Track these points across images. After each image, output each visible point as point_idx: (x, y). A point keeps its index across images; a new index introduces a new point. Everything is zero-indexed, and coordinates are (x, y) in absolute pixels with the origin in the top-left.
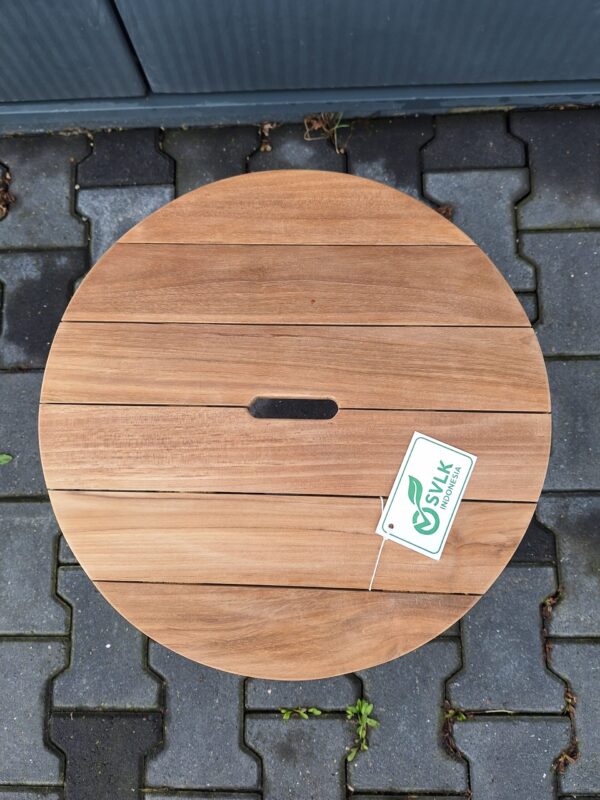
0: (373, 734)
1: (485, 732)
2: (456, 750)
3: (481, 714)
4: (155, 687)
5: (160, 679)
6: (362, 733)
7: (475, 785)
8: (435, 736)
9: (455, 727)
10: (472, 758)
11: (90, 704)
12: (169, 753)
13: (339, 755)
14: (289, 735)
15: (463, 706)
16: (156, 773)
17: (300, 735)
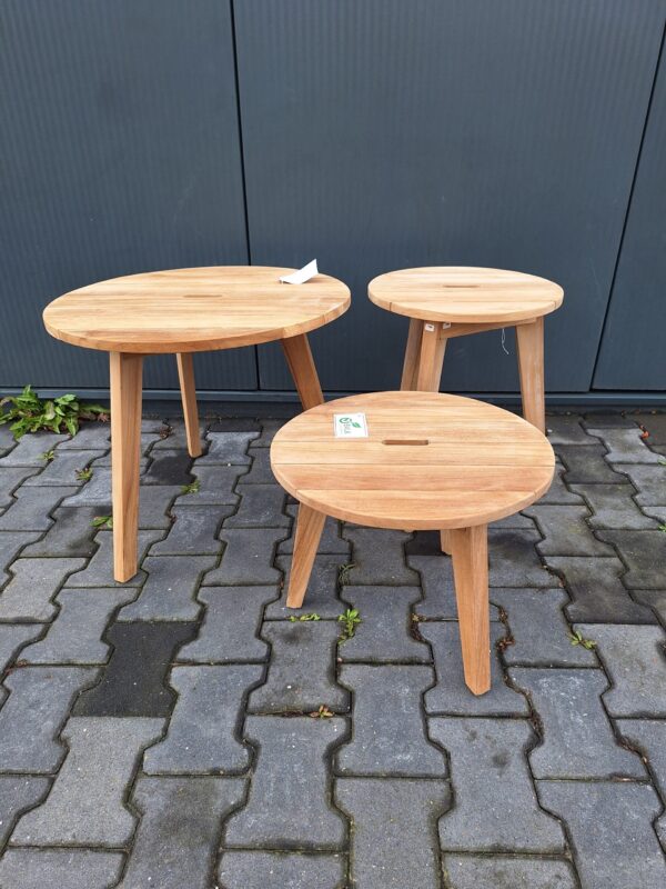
0: (358, 629)
1: (442, 627)
2: (421, 637)
3: (439, 620)
4: (199, 608)
5: (203, 605)
6: (350, 626)
7: (437, 657)
8: (404, 630)
9: (420, 624)
10: (433, 641)
11: (146, 618)
12: (199, 641)
13: (333, 639)
14: (295, 630)
15: (426, 615)
16: (186, 652)
17: (303, 629)
